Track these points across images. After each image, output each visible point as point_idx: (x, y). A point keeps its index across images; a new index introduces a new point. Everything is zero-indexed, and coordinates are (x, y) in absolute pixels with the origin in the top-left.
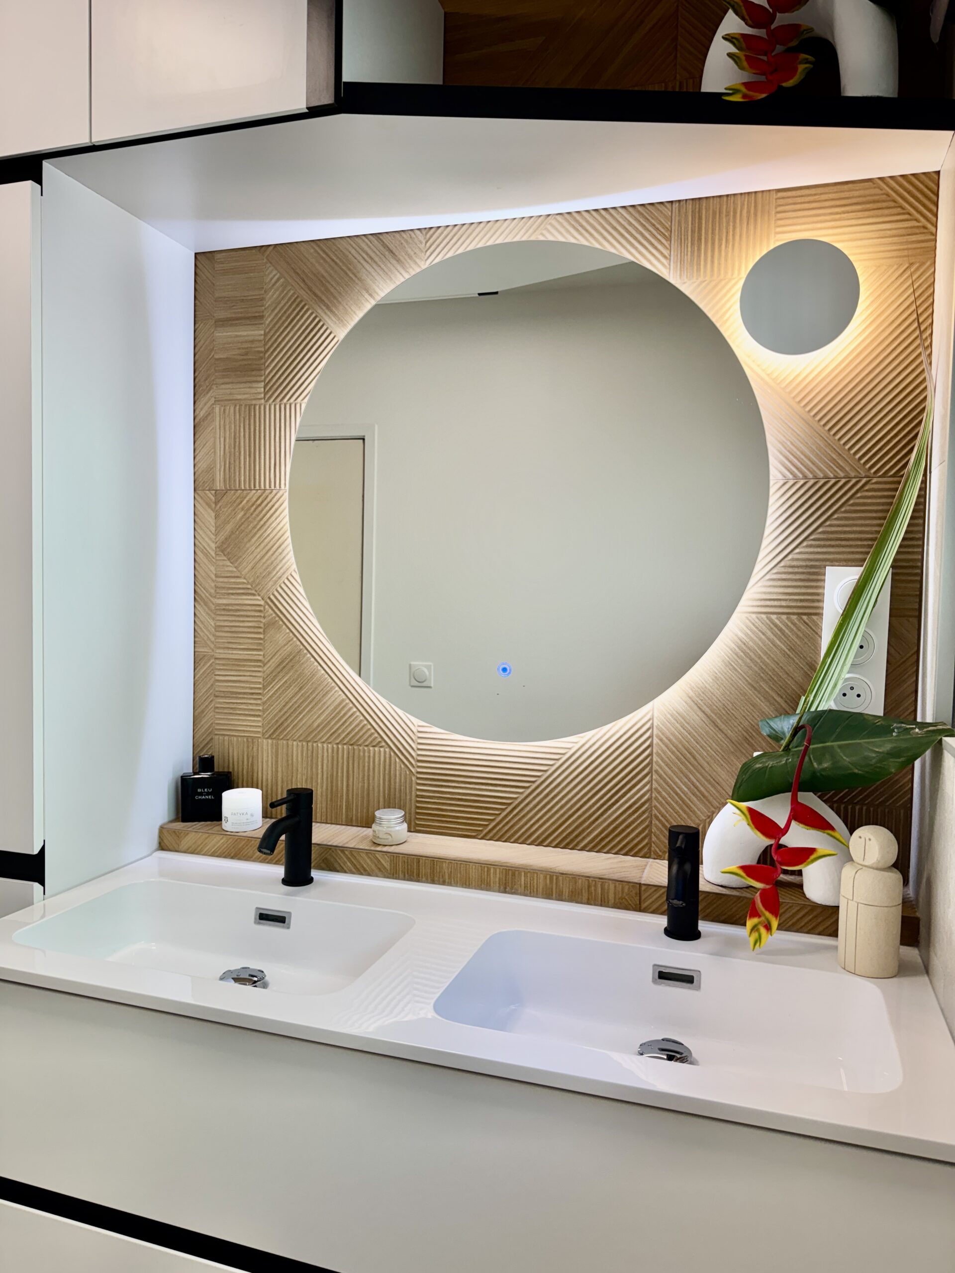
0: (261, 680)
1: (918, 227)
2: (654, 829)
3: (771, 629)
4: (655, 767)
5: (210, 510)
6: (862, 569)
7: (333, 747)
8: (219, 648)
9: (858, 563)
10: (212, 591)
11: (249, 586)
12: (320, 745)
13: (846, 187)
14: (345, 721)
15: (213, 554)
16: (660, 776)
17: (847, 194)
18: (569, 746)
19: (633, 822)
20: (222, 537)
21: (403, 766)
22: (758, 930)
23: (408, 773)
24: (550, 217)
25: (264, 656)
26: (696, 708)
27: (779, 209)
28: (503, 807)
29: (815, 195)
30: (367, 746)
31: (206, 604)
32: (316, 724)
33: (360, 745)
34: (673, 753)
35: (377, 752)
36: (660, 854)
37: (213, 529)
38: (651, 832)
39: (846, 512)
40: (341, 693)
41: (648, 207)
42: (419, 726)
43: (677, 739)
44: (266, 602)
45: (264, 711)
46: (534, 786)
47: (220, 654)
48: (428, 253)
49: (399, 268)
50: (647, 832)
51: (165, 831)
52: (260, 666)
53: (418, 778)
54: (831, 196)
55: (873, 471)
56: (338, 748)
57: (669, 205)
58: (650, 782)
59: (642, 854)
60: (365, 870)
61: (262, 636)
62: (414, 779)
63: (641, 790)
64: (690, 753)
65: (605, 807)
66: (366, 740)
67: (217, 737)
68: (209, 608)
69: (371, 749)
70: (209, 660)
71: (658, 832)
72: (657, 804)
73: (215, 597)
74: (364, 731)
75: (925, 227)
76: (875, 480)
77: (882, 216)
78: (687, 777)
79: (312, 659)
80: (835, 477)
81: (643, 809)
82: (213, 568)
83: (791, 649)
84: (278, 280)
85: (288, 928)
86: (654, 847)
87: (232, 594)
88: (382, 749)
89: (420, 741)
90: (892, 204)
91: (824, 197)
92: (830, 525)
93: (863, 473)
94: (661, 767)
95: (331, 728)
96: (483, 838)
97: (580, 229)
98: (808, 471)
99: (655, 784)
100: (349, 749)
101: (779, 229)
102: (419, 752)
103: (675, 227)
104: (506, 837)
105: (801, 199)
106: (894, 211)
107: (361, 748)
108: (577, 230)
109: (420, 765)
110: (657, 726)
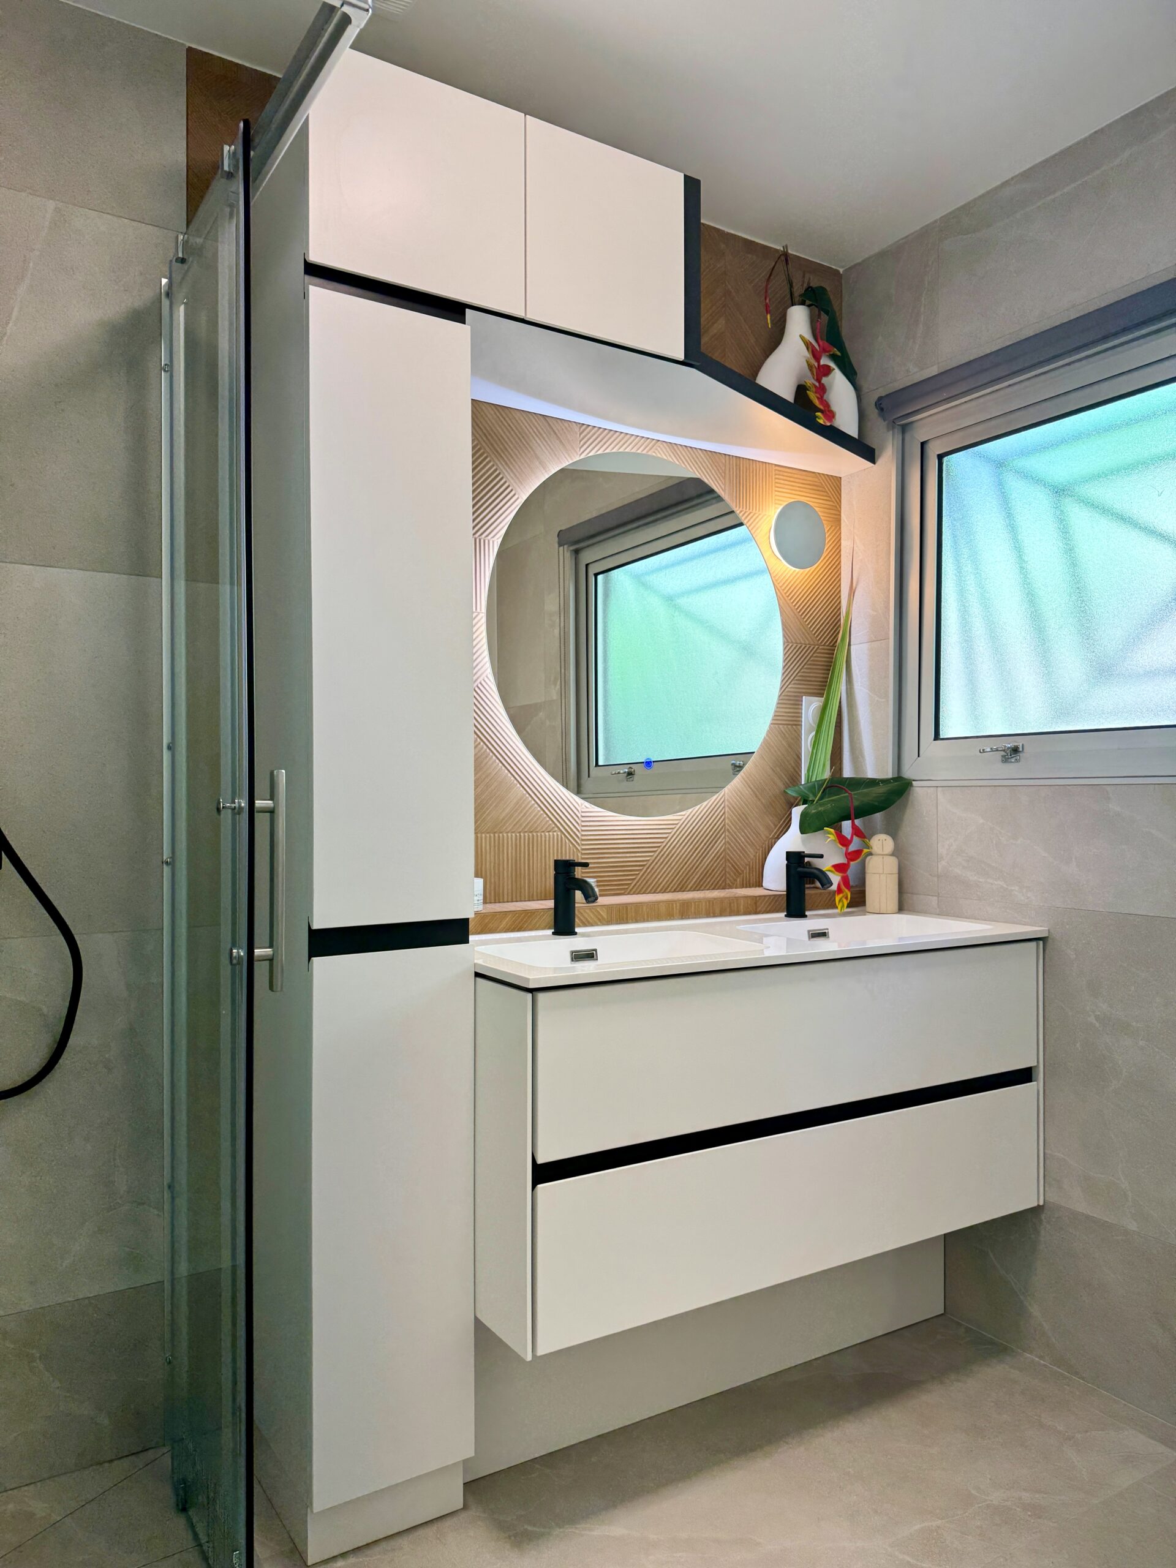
1: (833, 506)
2: (727, 869)
3: (780, 734)
4: (727, 827)
6: (823, 698)
7: (516, 836)
12: (505, 835)
13: (804, 473)
16: (730, 833)
17: (806, 478)
18: (680, 818)
19: (716, 867)
21: (571, 845)
22: (842, 901)
23: (575, 850)
24: (659, 442)
26: (747, 786)
27: (777, 476)
28: (641, 868)
29: (792, 473)
30: (543, 832)
33: (537, 832)
34: (736, 816)
35: (551, 836)
38: (726, 871)
41: (714, 454)
43: (738, 807)
46: (660, 849)
48: (582, 443)
50: (724, 871)
53: (582, 854)
54: (798, 476)
55: (820, 642)
56: (520, 835)
57: (724, 456)
58: (725, 838)
62: (579, 855)
63: (720, 845)
69: (547, 834)
71: (730, 871)
72: (729, 852)
74: (541, 819)
75: (836, 507)
76: (821, 647)
81: (722, 856)
83: (789, 747)
85: (596, 961)
88: (555, 834)
89: (583, 824)
91: (796, 476)
92: (803, 672)
93: (816, 642)
94: (730, 827)
95: (515, 819)
96: (628, 894)
97: (677, 456)
98: (795, 639)
99: (727, 839)
100: (529, 835)
101: (777, 489)
102: (584, 833)
103: (727, 472)
104: (643, 891)
105: (786, 474)
106: (825, 494)
107: (539, 834)
108: (675, 456)
109: (583, 842)
110: (728, 800)
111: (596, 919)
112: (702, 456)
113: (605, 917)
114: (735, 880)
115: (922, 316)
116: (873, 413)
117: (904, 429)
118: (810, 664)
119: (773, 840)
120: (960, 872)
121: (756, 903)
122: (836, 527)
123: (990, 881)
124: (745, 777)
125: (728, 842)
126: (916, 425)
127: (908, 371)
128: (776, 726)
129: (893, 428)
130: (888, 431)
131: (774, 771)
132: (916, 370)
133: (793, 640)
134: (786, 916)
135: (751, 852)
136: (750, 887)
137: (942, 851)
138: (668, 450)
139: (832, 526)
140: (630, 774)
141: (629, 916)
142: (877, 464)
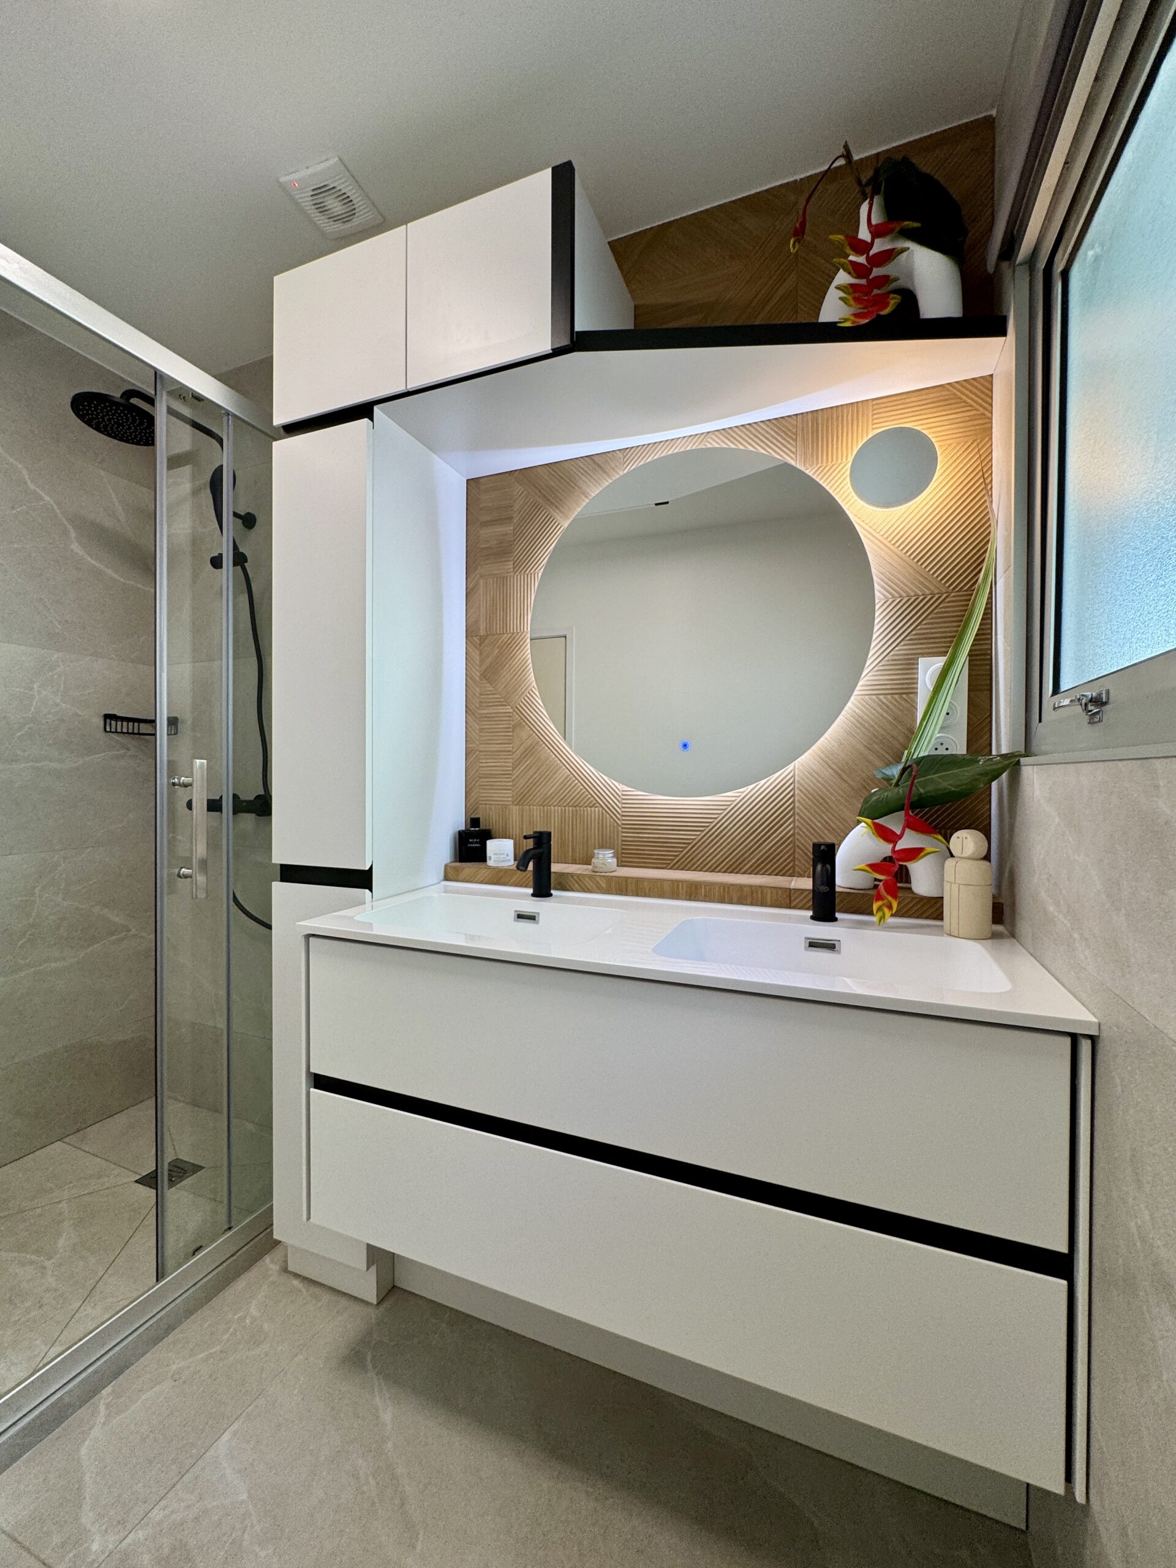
0: (510, 764)
1: (978, 414)
3: (880, 706)
4: (797, 810)
5: (476, 650)
6: (945, 658)
8: (482, 744)
9: (944, 654)
10: (478, 705)
11: (502, 700)
13: (924, 392)
14: (570, 790)
15: (478, 679)
16: (801, 817)
18: (733, 798)
19: (781, 851)
20: (483, 668)
21: (612, 820)
22: (882, 910)
23: (615, 824)
25: (513, 747)
26: (826, 766)
27: (875, 411)
29: (901, 399)
30: (586, 807)
31: (473, 714)
32: (549, 794)
33: (581, 807)
34: (810, 799)
35: (593, 811)
36: (802, 873)
37: (478, 663)
38: (794, 857)
39: (932, 618)
40: (566, 770)
41: (781, 420)
42: (623, 791)
43: (813, 789)
44: (514, 710)
45: (513, 786)
46: (708, 829)
47: (482, 747)
48: (625, 465)
49: (605, 476)
51: (448, 867)
52: (510, 755)
53: (623, 828)
54: (913, 399)
55: (951, 588)
56: (565, 808)
57: (795, 417)
58: (794, 821)
59: (788, 873)
60: (588, 889)
61: (511, 734)
62: (620, 828)
63: (788, 827)
64: (823, 799)
65: (761, 841)
66: (585, 803)
67: (481, 806)
68: (476, 717)
69: (589, 809)
70: (475, 753)
71: (799, 858)
73: (479, 709)
74: (584, 796)
75: (984, 414)
76: (953, 594)
77: (951, 409)
78: (822, 817)
79: (546, 748)
80: (923, 595)
81: (789, 841)
82: (478, 690)
83: (895, 719)
84: (523, 492)
85: (538, 923)
86: (797, 869)
87: (491, 706)
88: (597, 809)
89: (624, 801)
90: (960, 401)
92: (921, 629)
93: (944, 591)
95: (560, 796)
98: (905, 592)
100: (572, 810)
102: (623, 810)
103: (799, 432)
105: (889, 403)
106: (963, 404)
109: (624, 818)
110: (798, 781)
112: (765, 426)
117: (1031, 266)
121: (789, 897)
126: (1037, 251)
133: (901, 592)
134: (813, 918)
142: (1006, 334)
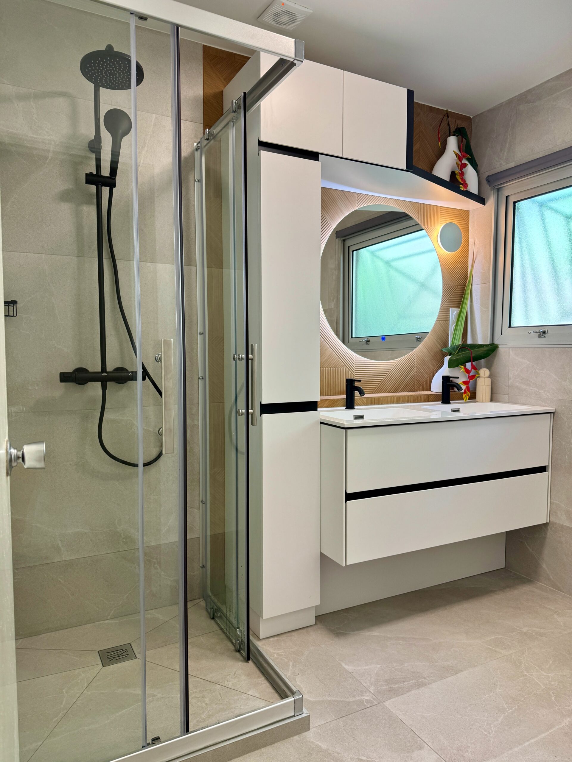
2: (416, 383)
3: (440, 325)
4: (416, 365)
7: (329, 369)
9: (459, 307)
12: (325, 368)
13: (453, 209)
14: (333, 360)
16: (417, 368)
17: (453, 211)
18: (396, 361)
19: (411, 382)
21: (351, 373)
23: (352, 375)
26: (425, 348)
27: (441, 211)
28: (379, 382)
29: (448, 210)
30: (340, 367)
32: (323, 361)
34: (420, 361)
35: (343, 369)
38: (415, 384)
41: (414, 203)
42: (355, 359)
43: (421, 357)
46: (387, 375)
48: (358, 202)
50: (414, 384)
53: (355, 376)
54: (451, 211)
55: (459, 284)
56: (330, 369)
57: (418, 204)
58: (415, 370)
62: (354, 377)
63: (413, 373)
69: (341, 368)
72: (416, 376)
74: (339, 362)
75: (467, 224)
76: (459, 286)
78: (423, 367)
80: (452, 285)
81: (413, 378)
86: (416, 388)
88: (344, 368)
89: (356, 364)
90: (461, 216)
91: (449, 211)
92: (451, 298)
93: (457, 284)
94: (417, 365)
95: (328, 362)
96: (374, 393)
97: (398, 205)
98: (448, 283)
99: (416, 370)
100: (334, 369)
101: (441, 217)
102: (356, 368)
103: (420, 210)
104: (380, 392)
105: (445, 210)
106: (462, 218)
107: (338, 368)
108: (397, 205)
109: (356, 372)
110: (416, 354)
111: (362, 404)
112: (409, 204)
113: (365, 402)
114: (419, 388)
115: (508, 140)
116: (484, 182)
117: (498, 190)
118: (454, 294)
119: (436, 371)
120: (518, 385)
121: (428, 397)
122: (467, 233)
123: (531, 388)
124: (424, 343)
125: (416, 372)
126: (504, 188)
127: (501, 164)
128: (439, 321)
129: (494, 190)
130: (491, 191)
131: (437, 341)
132: (505, 164)
133: (447, 283)
134: (441, 403)
135: (426, 376)
136: (425, 391)
137: (511, 376)
138: (395, 202)
139: (465, 232)
140: (368, 341)
141: (375, 402)
142: (486, 205)
